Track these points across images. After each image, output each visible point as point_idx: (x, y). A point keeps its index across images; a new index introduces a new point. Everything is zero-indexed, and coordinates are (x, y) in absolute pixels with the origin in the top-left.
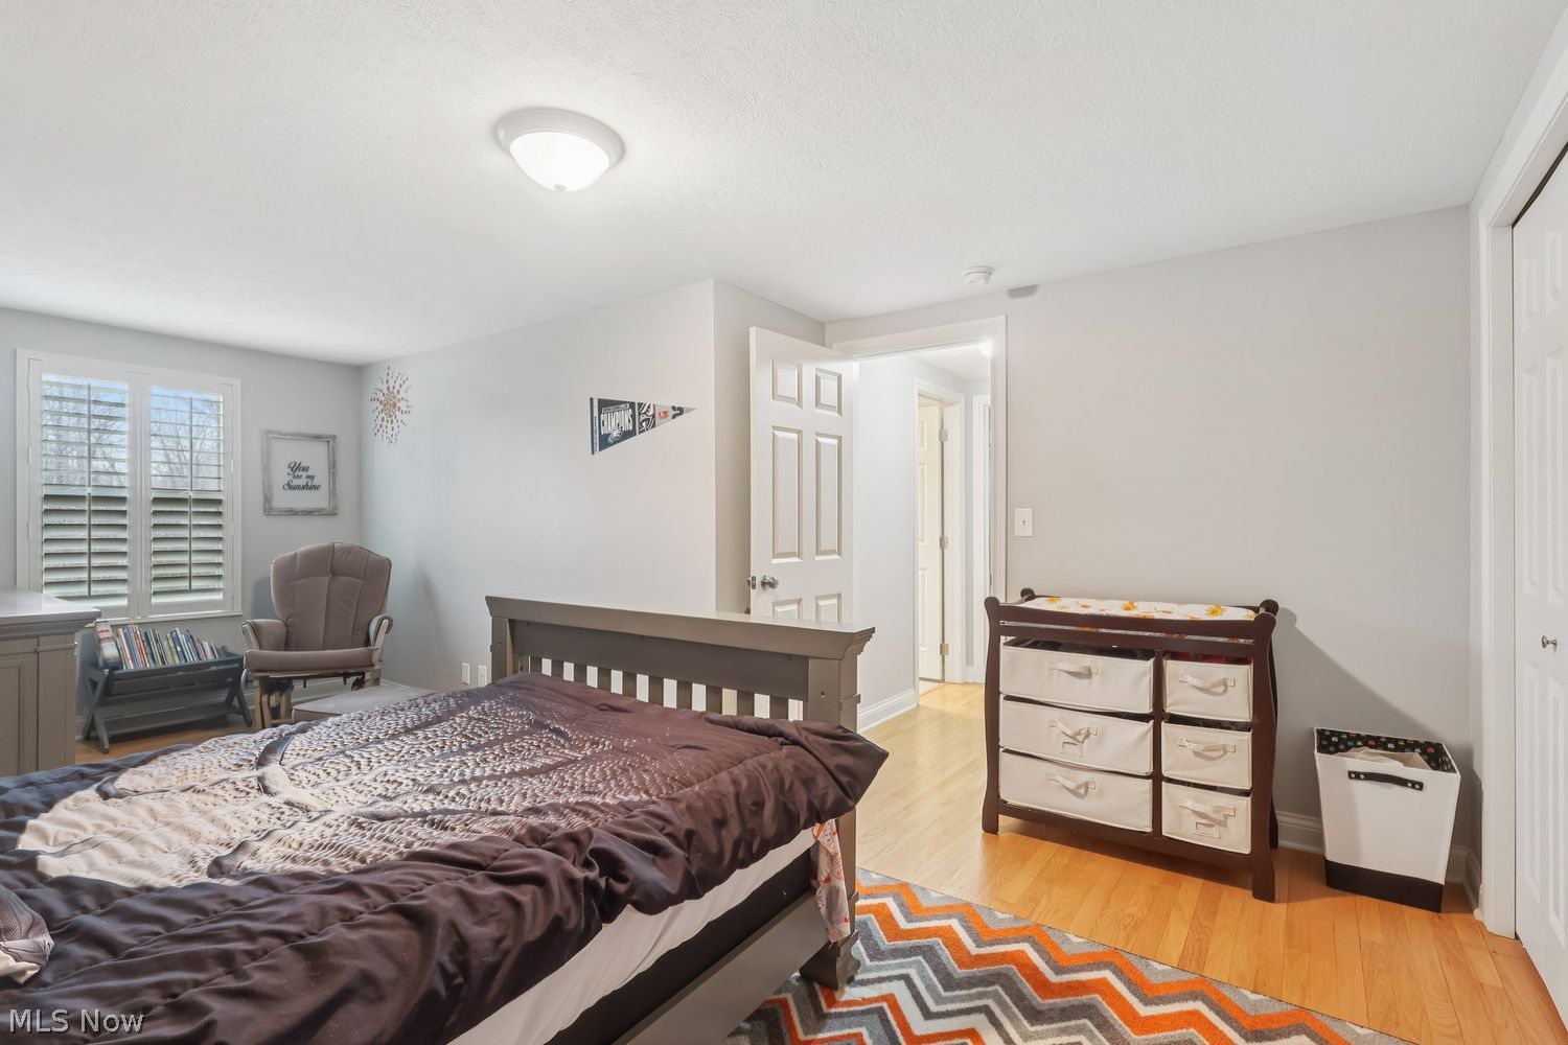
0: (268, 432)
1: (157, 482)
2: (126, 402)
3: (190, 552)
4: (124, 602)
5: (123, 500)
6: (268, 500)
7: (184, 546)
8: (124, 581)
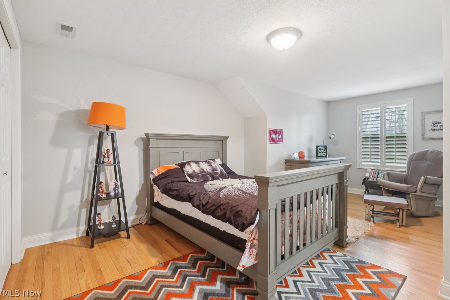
0: (423, 112)
1: (387, 132)
2: (380, 112)
3: (395, 152)
4: (379, 164)
5: (378, 138)
6: (423, 135)
7: (393, 150)
8: (379, 158)
